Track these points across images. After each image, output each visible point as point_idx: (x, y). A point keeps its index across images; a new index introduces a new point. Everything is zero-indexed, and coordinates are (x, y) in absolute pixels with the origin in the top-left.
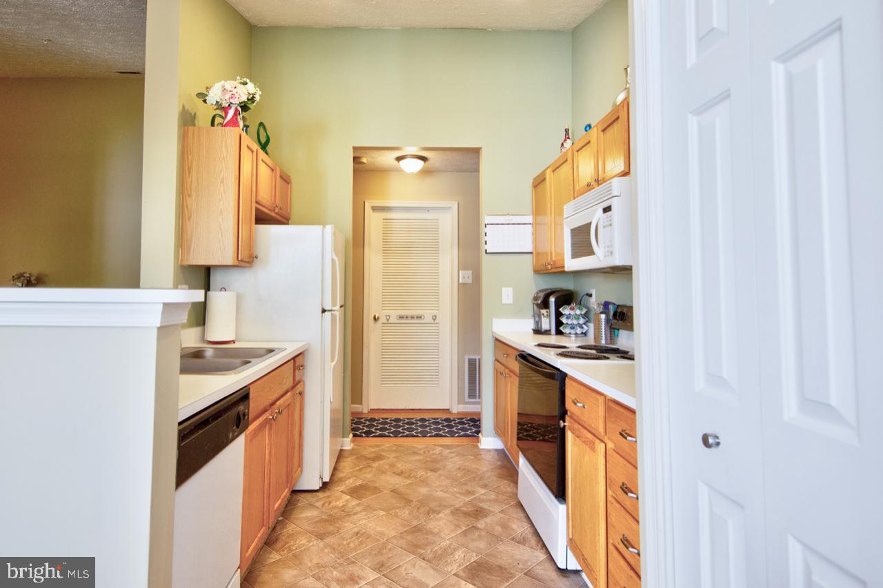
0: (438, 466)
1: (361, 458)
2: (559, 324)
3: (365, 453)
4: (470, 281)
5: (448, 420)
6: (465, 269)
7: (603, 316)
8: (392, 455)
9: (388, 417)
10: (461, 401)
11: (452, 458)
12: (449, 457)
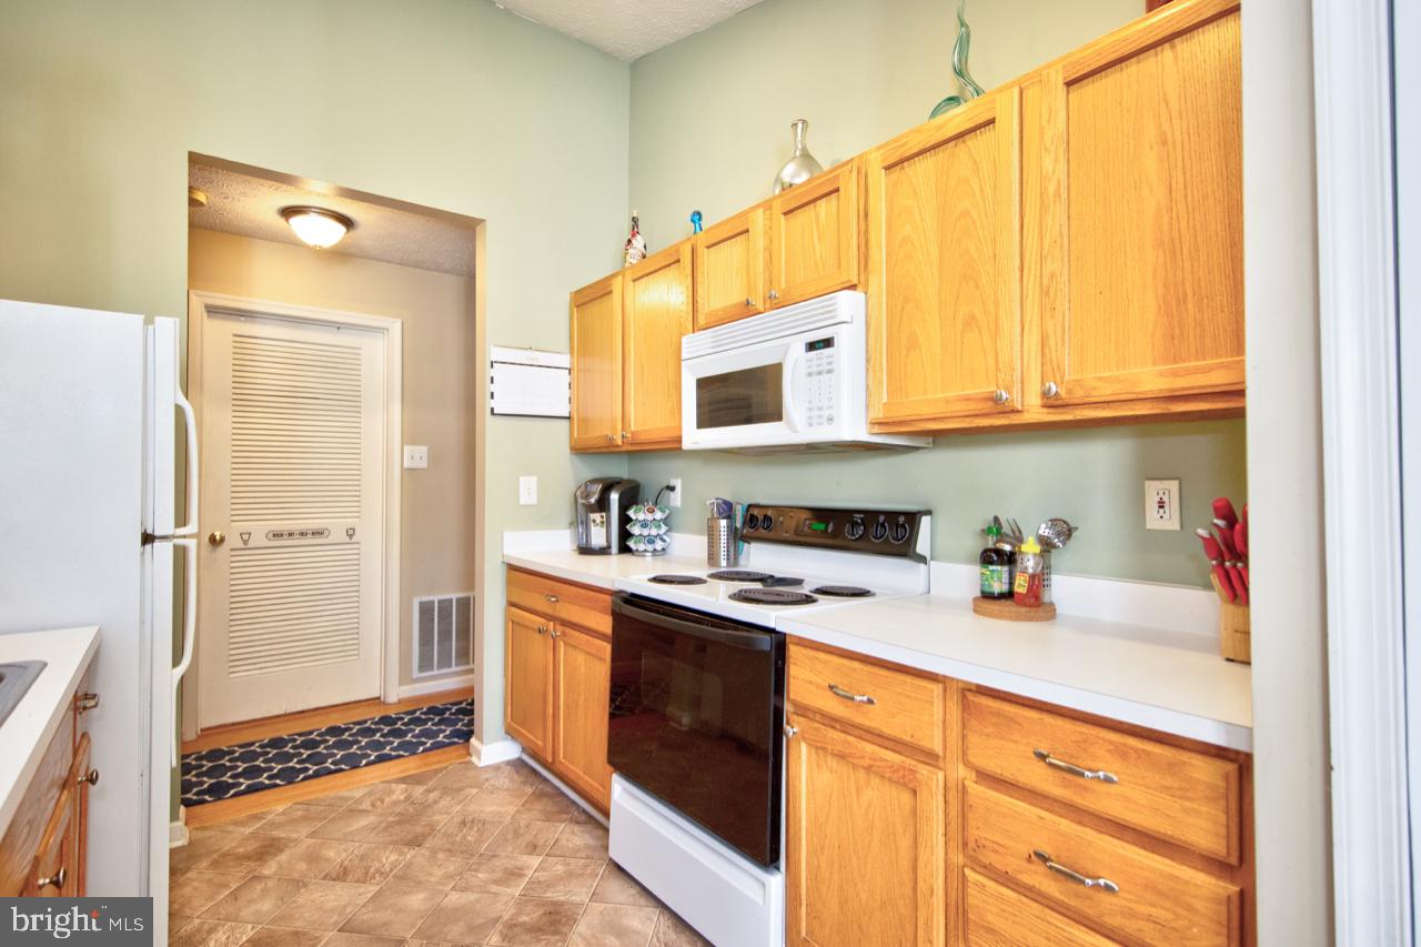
0: (419, 829)
1: (222, 861)
2: (625, 535)
3: (227, 846)
4: (424, 464)
5: (385, 720)
6: (414, 442)
7: (723, 523)
8: (303, 831)
9: (252, 740)
10: (405, 678)
11: (436, 802)
12: (431, 800)
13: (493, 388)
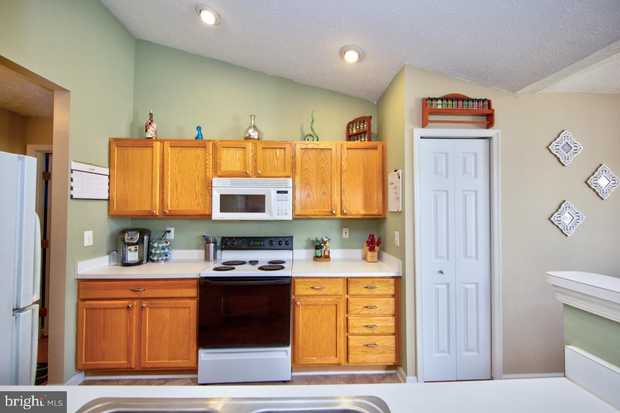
7: (213, 245)
13: (72, 184)
